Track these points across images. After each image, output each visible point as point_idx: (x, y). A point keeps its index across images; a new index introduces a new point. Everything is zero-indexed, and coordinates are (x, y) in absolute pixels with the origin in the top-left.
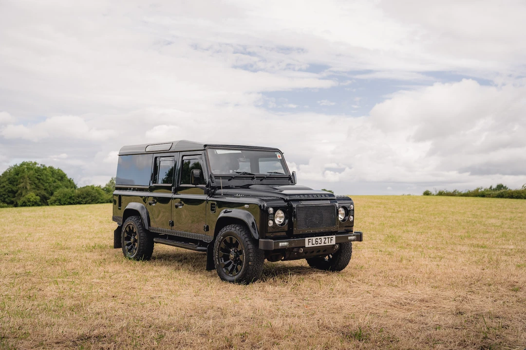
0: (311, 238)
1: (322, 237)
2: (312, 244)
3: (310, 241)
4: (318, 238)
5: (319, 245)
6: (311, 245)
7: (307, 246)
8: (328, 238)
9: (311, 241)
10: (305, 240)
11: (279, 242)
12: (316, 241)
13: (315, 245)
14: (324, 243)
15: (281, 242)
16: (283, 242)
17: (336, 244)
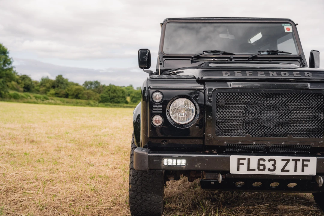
0: (246, 157)
1: (278, 159)
2: (249, 169)
3: (241, 162)
4: (267, 158)
5: (266, 172)
6: (243, 170)
7: (233, 170)
8: (296, 161)
9: (245, 162)
10: (229, 158)
11: (161, 158)
12: (259, 165)
13: (257, 172)
14: (283, 170)
15: (168, 157)
16: (172, 158)
17: (318, 174)
